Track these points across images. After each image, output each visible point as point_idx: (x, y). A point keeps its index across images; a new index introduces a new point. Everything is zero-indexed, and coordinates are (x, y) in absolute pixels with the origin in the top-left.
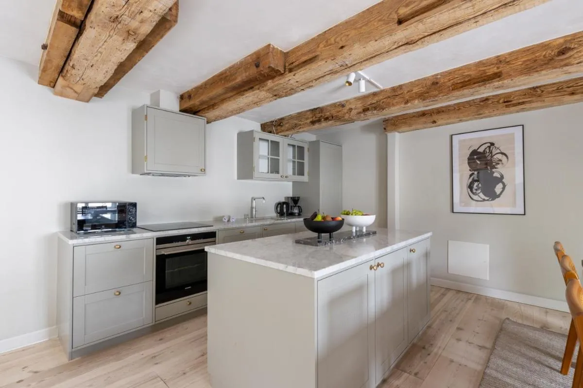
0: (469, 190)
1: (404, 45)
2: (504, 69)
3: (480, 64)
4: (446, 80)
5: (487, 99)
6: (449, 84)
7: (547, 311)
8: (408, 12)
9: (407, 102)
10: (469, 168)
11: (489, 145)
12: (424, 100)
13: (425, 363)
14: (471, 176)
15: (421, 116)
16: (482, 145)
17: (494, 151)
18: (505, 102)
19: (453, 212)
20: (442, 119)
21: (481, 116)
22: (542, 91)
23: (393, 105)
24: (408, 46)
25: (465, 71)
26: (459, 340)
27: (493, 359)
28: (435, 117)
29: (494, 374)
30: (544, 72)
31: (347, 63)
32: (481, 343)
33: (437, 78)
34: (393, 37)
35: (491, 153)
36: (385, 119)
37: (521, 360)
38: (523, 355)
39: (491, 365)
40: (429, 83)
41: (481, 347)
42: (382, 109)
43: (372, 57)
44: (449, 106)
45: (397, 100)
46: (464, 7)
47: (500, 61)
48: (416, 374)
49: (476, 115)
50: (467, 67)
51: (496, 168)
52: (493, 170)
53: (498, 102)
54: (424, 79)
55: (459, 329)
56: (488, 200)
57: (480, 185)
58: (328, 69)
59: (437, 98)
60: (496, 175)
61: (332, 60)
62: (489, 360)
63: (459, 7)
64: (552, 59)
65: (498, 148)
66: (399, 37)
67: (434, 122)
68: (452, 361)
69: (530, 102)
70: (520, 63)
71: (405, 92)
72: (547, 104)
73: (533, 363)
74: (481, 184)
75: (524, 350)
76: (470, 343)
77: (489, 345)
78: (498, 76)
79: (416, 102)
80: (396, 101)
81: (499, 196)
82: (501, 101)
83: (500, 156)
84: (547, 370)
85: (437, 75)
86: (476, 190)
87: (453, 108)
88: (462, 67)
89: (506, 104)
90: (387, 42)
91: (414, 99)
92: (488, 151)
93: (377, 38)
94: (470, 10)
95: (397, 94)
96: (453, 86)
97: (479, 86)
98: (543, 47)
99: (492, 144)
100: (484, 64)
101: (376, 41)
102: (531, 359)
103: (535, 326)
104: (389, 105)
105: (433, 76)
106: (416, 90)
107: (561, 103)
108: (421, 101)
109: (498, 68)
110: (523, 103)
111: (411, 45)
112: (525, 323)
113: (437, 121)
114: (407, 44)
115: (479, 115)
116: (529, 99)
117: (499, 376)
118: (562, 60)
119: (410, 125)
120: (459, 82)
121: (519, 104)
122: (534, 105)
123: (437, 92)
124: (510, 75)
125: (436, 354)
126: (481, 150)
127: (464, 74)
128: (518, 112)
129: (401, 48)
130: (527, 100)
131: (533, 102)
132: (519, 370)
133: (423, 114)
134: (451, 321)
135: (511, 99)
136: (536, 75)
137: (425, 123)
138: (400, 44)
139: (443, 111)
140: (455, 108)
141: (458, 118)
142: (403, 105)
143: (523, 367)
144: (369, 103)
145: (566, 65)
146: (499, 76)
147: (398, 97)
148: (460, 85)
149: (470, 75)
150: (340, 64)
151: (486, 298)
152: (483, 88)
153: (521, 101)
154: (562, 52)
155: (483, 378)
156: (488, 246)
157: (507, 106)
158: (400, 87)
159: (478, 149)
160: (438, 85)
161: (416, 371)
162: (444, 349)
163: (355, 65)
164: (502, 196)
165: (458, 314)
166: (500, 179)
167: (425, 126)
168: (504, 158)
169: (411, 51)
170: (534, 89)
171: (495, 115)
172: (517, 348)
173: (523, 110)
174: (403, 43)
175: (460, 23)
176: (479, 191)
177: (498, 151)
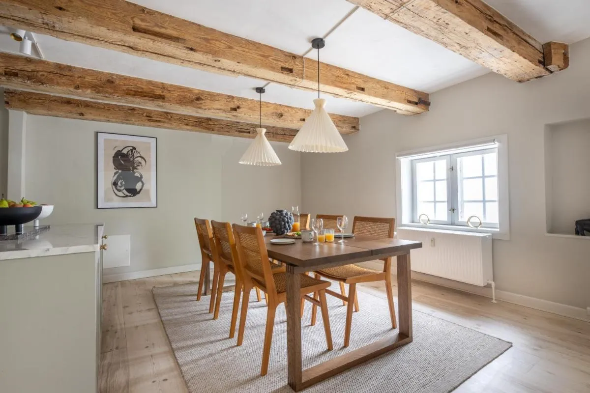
0: (114, 187)
1: (127, 46)
2: (167, 95)
3: (150, 82)
4: (121, 83)
5: (133, 109)
6: (125, 88)
7: (171, 275)
8: (143, 27)
9: (77, 87)
10: (114, 166)
11: (132, 148)
12: (98, 92)
13: (118, 338)
14: (115, 174)
15: (65, 103)
16: (126, 147)
17: (136, 155)
18: (147, 116)
19: (98, 208)
20: (91, 114)
21: (128, 122)
22: (171, 117)
23: (58, 84)
24: (130, 49)
25: (139, 83)
26: (131, 313)
27: (162, 312)
28: (83, 110)
29: (167, 318)
30: (189, 107)
31: (57, 25)
32: (147, 308)
33: (112, 78)
34: (126, 37)
35: (133, 155)
36: (8, 89)
37: (176, 304)
38: (176, 302)
39: (162, 315)
40: (104, 79)
41: (149, 310)
42: (40, 82)
43: (90, 38)
44: (99, 103)
45: (64, 80)
46: (183, 51)
47: (164, 88)
48: (117, 348)
49: (124, 120)
50: (140, 80)
51: (137, 169)
52: (135, 170)
53: (142, 114)
54: (100, 73)
55: (125, 307)
56: (130, 196)
57: (123, 183)
58: (22, 15)
59: (111, 96)
60: (137, 174)
61: (41, 13)
62: (159, 314)
63: (181, 49)
64: (193, 101)
65: (139, 152)
66: (130, 40)
67: (82, 114)
68: (137, 327)
69: (164, 122)
70: (177, 95)
71: (76, 76)
72: (173, 127)
73: (183, 303)
74: (125, 182)
75: (174, 299)
76: (140, 311)
77: (153, 306)
78: (161, 97)
79: (89, 91)
80: (62, 81)
81: (139, 193)
82: (145, 114)
83: (139, 159)
84: (191, 303)
85: (114, 74)
86: (120, 187)
87: (103, 107)
88: (136, 78)
89: (148, 118)
90: (116, 36)
91: (87, 87)
92: (131, 153)
93: (110, 28)
94: (184, 55)
95: (64, 74)
96: (126, 91)
97: (149, 100)
98: (188, 90)
99: (134, 148)
100: (153, 84)
101: (108, 30)
102: (180, 302)
103: (171, 285)
104: (51, 81)
105: (109, 74)
106: (88, 79)
107: (180, 129)
108: (94, 92)
109: (163, 92)
110: (159, 121)
111: (133, 51)
112: (164, 286)
113: (85, 114)
114: (131, 48)
115: (126, 121)
116: (164, 120)
117: (171, 317)
118: (198, 104)
119: (49, 109)
120: (133, 89)
121: (157, 121)
122: (166, 125)
123: (112, 91)
124: (170, 101)
125: (121, 329)
126: (125, 151)
127: (138, 85)
128: (154, 127)
129: (124, 47)
130: (162, 120)
131: (166, 123)
132: (179, 309)
133: (69, 102)
134: (114, 305)
135: (152, 115)
136: (184, 107)
137: (71, 112)
138: (126, 44)
139: (92, 107)
140: (104, 108)
141: (107, 117)
142: (72, 89)
143: (179, 307)
144: (19, 68)
145: (200, 108)
146: (163, 99)
147: (65, 77)
148: (133, 93)
149: (142, 88)
150: (46, 21)
151: (129, 281)
152: (151, 102)
153: (158, 119)
154: (198, 99)
155: (163, 324)
156: (129, 236)
157: (149, 120)
158: (70, 68)
159: (122, 150)
160: (114, 85)
161: (115, 346)
162: (125, 324)
163: (65, 32)
164: (141, 192)
165: (116, 299)
166: (140, 179)
167: (69, 115)
168: (143, 162)
169: (129, 53)
170: (167, 113)
171: (138, 125)
172: (170, 300)
173: (158, 126)
174: (128, 45)
175: (175, 58)
176: (123, 188)
177: (139, 155)
